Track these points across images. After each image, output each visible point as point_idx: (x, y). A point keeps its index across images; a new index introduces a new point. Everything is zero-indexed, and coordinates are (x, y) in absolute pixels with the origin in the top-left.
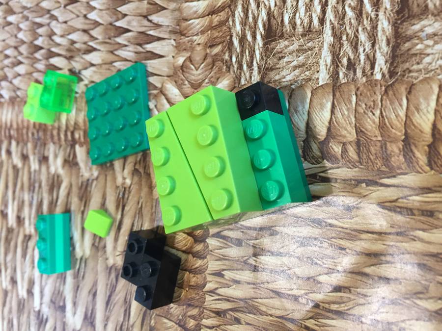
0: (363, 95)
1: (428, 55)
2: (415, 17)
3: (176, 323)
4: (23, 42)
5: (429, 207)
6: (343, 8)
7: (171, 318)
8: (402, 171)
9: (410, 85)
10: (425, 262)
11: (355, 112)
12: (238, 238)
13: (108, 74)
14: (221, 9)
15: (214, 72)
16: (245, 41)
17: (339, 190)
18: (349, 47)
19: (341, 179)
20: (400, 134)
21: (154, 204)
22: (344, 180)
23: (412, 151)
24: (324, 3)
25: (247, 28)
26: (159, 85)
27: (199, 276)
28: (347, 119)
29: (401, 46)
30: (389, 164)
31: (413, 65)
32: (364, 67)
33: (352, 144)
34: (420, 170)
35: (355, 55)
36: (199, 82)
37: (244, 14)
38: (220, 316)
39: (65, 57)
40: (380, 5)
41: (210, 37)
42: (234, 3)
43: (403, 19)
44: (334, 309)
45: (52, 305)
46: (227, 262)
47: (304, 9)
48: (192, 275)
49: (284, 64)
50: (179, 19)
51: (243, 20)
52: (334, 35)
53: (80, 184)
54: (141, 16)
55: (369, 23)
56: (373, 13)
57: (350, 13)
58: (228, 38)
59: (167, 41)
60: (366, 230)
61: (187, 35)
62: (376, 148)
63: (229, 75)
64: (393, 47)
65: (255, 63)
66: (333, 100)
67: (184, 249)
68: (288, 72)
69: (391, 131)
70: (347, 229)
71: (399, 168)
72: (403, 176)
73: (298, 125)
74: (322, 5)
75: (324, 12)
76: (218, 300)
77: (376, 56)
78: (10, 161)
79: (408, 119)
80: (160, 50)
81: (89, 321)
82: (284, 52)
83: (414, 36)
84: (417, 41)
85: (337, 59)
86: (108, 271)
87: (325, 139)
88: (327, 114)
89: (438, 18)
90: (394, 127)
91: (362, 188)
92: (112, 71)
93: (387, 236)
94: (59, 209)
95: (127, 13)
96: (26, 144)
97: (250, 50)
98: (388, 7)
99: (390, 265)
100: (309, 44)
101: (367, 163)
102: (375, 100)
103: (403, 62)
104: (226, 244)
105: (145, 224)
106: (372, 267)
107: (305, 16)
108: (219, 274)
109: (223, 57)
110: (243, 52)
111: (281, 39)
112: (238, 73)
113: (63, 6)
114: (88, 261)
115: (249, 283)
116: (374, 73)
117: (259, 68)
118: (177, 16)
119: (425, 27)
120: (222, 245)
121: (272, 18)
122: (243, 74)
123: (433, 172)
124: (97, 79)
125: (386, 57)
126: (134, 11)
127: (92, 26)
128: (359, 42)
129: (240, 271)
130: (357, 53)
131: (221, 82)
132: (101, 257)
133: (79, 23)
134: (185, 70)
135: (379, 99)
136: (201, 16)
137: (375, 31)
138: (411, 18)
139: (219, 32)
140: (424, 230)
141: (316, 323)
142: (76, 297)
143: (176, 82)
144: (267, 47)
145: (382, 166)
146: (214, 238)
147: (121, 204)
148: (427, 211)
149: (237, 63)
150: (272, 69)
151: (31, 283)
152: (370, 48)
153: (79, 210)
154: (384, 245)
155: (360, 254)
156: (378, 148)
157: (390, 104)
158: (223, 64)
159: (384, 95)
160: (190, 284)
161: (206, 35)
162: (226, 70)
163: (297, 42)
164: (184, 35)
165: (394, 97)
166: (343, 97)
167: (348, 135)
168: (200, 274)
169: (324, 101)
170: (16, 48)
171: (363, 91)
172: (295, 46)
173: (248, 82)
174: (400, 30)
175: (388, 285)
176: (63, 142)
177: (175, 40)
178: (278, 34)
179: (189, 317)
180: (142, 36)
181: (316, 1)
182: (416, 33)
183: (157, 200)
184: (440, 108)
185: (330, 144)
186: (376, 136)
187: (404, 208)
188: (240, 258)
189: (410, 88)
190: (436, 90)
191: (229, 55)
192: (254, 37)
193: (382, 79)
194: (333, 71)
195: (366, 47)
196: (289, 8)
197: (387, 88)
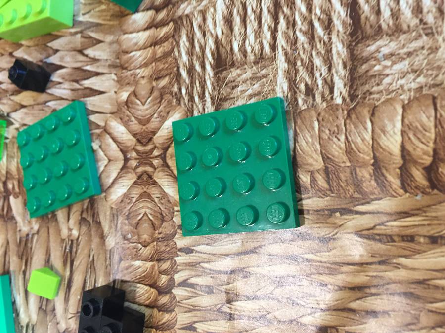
0: (326, 120)
1: (387, 75)
2: (369, 38)
5: (409, 232)
6: (294, 33)
8: (375, 197)
9: (373, 107)
10: (412, 290)
11: (319, 139)
12: (208, 284)
13: (42, 116)
14: (165, 40)
15: (163, 105)
16: (194, 71)
17: (312, 222)
18: (305, 73)
19: (313, 210)
20: (368, 158)
21: (108, 256)
22: (317, 211)
23: (383, 175)
24: (273, 29)
25: (195, 58)
26: (102, 124)
28: (311, 147)
29: (358, 69)
30: (361, 190)
31: (373, 87)
32: (323, 92)
33: (320, 173)
34: (394, 194)
35: (312, 81)
36: (147, 117)
37: (190, 43)
40: (333, 28)
41: (155, 69)
42: (177, 33)
43: (357, 41)
46: (198, 313)
47: (254, 35)
49: (239, 93)
50: (118, 51)
51: (190, 50)
52: (288, 60)
53: (18, 240)
54: (75, 50)
55: (323, 47)
56: (326, 37)
57: (302, 38)
58: (175, 69)
59: (108, 76)
60: (346, 262)
61: (129, 68)
62: (345, 174)
63: (180, 108)
64: (351, 70)
65: (207, 94)
66: (295, 128)
67: (147, 303)
69: (359, 156)
70: (325, 263)
71: (373, 194)
72: (377, 202)
74: (272, 31)
75: (274, 38)
77: (334, 80)
79: (375, 142)
80: (99, 86)
82: (236, 81)
83: (370, 58)
84: (374, 63)
85: (294, 86)
89: (393, 37)
90: (361, 151)
91: (336, 218)
92: (46, 111)
93: (369, 266)
95: (59, 48)
97: (200, 80)
98: (341, 29)
99: (376, 297)
100: (263, 72)
101: (338, 190)
102: (339, 125)
103: (362, 85)
104: (195, 293)
105: (99, 279)
106: (358, 302)
107: (255, 42)
108: (190, 327)
109: (172, 89)
110: (192, 83)
111: (233, 68)
112: (190, 105)
114: (36, 328)
116: (334, 97)
117: (211, 98)
118: (116, 49)
119: (381, 48)
120: (190, 295)
121: (221, 47)
122: (195, 106)
123: (408, 195)
124: (29, 121)
125: (344, 80)
126: (67, 46)
128: (315, 67)
129: (214, 322)
130: (313, 78)
131: (172, 116)
132: (51, 321)
133: (4, 63)
134: (130, 105)
135: (343, 124)
136: (143, 48)
137: (330, 55)
138: (365, 40)
139: (164, 64)
140: (406, 256)
143: (121, 119)
144: (219, 77)
145: (354, 192)
146: (180, 288)
147: (69, 258)
148: (407, 236)
149: (187, 95)
150: (226, 99)
152: (326, 72)
153: (20, 269)
154: (367, 276)
155: (343, 289)
156: (348, 174)
157: (355, 127)
158: (173, 96)
159: (347, 119)
161: (150, 67)
162: (176, 103)
163: (250, 70)
164: (126, 68)
165: (357, 120)
166: (305, 123)
167: (314, 163)
168: (169, 329)
171: (324, 116)
172: (248, 74)
174: (355, 52)
175: (376, 319)
177: (115, 74)
178: (229, 62)
180: (78, 72)
181: (265, 28)
182: (372, 54)
183: (111, 250)
184: (406, 129)
185: (297, 174)
186: (344, 162)
187: (383, 235)
188: (212, 307)
189: (373, 110)
190: (400, 111)
191: (178, 87)
192: (203, 67)
193: (343, 103)
194: (291, 97)
195: (323, 71)
196: (237, 35)
197: (349, 111)
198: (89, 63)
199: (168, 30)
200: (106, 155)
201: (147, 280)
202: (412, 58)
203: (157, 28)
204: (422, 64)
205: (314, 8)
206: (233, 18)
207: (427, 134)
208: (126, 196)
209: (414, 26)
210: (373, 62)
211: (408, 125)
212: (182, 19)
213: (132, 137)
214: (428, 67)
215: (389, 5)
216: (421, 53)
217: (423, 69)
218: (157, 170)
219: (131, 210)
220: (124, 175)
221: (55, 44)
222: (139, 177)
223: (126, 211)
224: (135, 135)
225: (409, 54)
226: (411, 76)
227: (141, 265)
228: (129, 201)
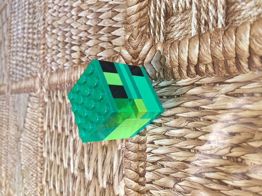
0: (213, 37)
1: (243, 10)
3: (134, 171)
4: (60, 42)
5: (251, 91)
7: (132, 169)
8: (236, 74)
9: (236, 28)
10: (252, 121)
11: (211, 47)
12: (160, 122)
14: (144, 7)
15: (143, 39)
16: (156, 21)
17: (205, 90)
18: (204, 14)
19: (206, 84)
20: (233, 55)
22: (208, 84)
23: (240, 63)
25: (156, 14)
26: (119, 51)
27: (143, 145)
28: (206, 52)
29: (229, 8)
30: (229, 71)
31: (236, 17)
32: (213, 23)
33: (210, 64)
34: (245, 72)
35: (208, 18)
36: (136, 46)
37: (155, 7)
38: (154, 165)
39: (78, 46)
41: (140, 22)
42: (149, 3)
44: (209, 153)
45: (79, 169)
46: (155, 136)
48: (140, 145)
49: (175, 29)
51: (154, 11)
52: (197, 9)
54: (109, 18)
58: (148, 21)
59: (121, 28)
60: (221, 109)
61: (130, 24)
63: (150, 40)
64: (226, 9)
65: (161, 31)
66: (199, 43)
68: (177, 33)
69: (229, 54)
70: (211, 109)
71: (234, 73)
72: (236, 77)
73: (184, 59)
76: (153, 156)
77: (218, 16)
78: (58, 101)
79: (237, 46)
80: (118, 34)
81: (95, 175)
82: (174, 23)
83: (235, 2)
85: (199, 22)
87: (197, 64)
88: (197, 51)
90: (230, 51)
91: (217, 86)
93: (231, 110)
95: (103, 18)
96: (64, 91)
97: (158, 25)
99: (234, 125)
100: (186, 16)
102: (220, 39)
103: (232, 17)
106: (225, 128)
107: (183, 2)
108: (152, 143)
109: (147, 31)
110: (155, 27)
111: (172, 16)
112: (154, 38)
113: (75, 21)
115: (166, 145)
116: (218, 25)
117: (163, 33)
118: (125, 15)
120: (152, 127)
121: (168, 7)
122: (156, 38)
123: (251, 72)
125: (223, 15)
126: (106, 17)
127: (88, 28)
128: (209, 10)
129: (162, 140)
130: (208, 16)
131: (146, 44)
133: (83, 28)
134: (130, 41)
135: (222, 38)
136: (136, 13)
137: (216, 3)
139: (144, 19)
140: (249, 104)
141: (200, 162)
142: (89, 164)
143: (126, 48)
144: (166, 22)
145: (226, 73)
148: (250, 93)
149: (153, 33)
150: (169, 33)
151: (69, 159)
152: (215, 13)
154: (230, 115)
156: (223, 64)
157: (227, 40)
158: (147, 34)
159: (224, 35)
160: (139, 150)
161: (138, 21)
162: (148, 37)
163: (180, 16)
164: (128, 24)
165: (228, 35)
166: (204, 40)
167: (208, 60)
169: (195, 44)
170: (57, 45)
171: (213, 35)
172: (179, 19)
173: (159, 41)
177: (124, 27)
178: (171, 14)
179: (140, 167)
180: (110, 28)
184: (252, 37)
185: (200, 66)
186: (221, 58)
187: (238, 94)
188: (162, 133)
190: (249, 28)
191: (149, 29)
192: (160, 18)
193: (222, 27)
194: (198, 28)
195: (213, 12)
197: (225, 31)
198: (114, 23)
199: (145, 2)
203: (141, 2)
207: (261, 38)
210: (237, 4)
211: (253, 35)
213: (130, 56)
217: (261, 4)
221: (101, 17)
224: (131, 55)
226: (255, 9)
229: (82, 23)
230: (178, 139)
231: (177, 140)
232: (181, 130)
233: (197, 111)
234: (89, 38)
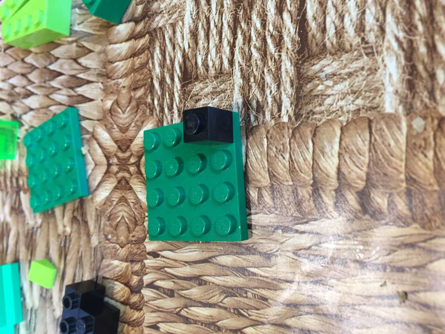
0: (273, 138)
1: (329, 96)
2: (315, 57)
6: (250, 49)
8: (314, 217)
9: (314, 128)
11: (267, 156)
12: (170, 288)
13: (45, 119)
14: (142, 51)
15: (139, 115)
16: (164, 83)
17: (258, 237)
18: (257, 89)
19: (259, 226)
20: (309, 179)
21: (93, 253)
22: (265, 227)
23: (321, 197)
24: (232, 44)
25: (166, 70)
26: (91, 130)
27: (137, 329)
28: (260, 163)
29: (304, 88)
30: (301, 210)
31: (315, 107)
32: (272, 110)
33: (267, 189)
34: (329, 216)
35: (263, 98)
36: (126, 125)
37: (162, 55)
39: (8, 102)
40: (283, 46)
41: (134, 80)
42: (152, 45)
43: (303, 59)
46: (162, 314)
47: (215, 50)
48: (130, 328)
50: (105, 61)
51: (162, 63)
52: (243, 77)
53: (26, 232)
54: (71, 59)
55: (273, 64)
56: (276, 54)
57: (256, 55)
58: (149, 80)
59: (96, 84)
60: (285, 279)
61: (113, 78)
62: (288, 192)
63: (152, 119)
64: (297, 88)
65: (175, 106)
66: (247, 143)
67: (122, 300)
69: (300, 175)
70: (267, 278)
71: (310, 214)
72: (315, 222)
74: (230, 47)
75: (232, 53)
77: (282, 98)
79: (315, 163)
80: (89, 93)
82: (200, 94)
83: (315, 77)
84: (318, 82)
85: (247, 102)
86: (56, 323)
89: (335, 57)
90: (303, 171)
91: (278, 234)
92: (49, 116)
93: (304, 285)
94: (9, 258)
95: (59, 56)
97: (170, 92)
98: (290, 47)
100: (222, 87)
101: (281, 208)
102: (284, 143)
103: (306, 104)
104: (159, 295)
105: (85, 273)
107: (216, 57)
108: (155, 327)
110: (163, 94)
111: (197, 81)
112: (161, 116)
113: (3, 50)
114: (37, 313)
116: (282, 115)
117: (178, 111)
118: (103, 59)
119: (324, 67)
120: (156, 296)
121: (187, 60)
122: (165, 118)
123: (341, 219)
124: (36, 123)
125: (291, 99)
126: (65, 55)
127: (29, 70)
128: (266, 84)
129: (174, 323)
130: (264, 95)
131: (145, 126)
132: (49, 307)
133: (17, 68)
134: (113, 113)
135: (288, 142)
136: (125, 58)
137: (279, 72)
138: (311, 58)
139: (141, 75)
140: (337, 279)
143: (106, 126)
144: (185, 89)
145: (295, 211)
146: (149, 289)
147: (63, 252)
149: (159, 106)
152: (275, 90)
153: (27, 258)
154: (301, 295)
155: (281, 304)
156: (290, 193)
157: (298, 147)
158: (147, 107)
159: (291, 138)
161: (130, 77)
162: (150, 113)
163: (211, 84)
164: (110, 78)
165: (301, 140)
166: (256, 140)
167: (262, 180)
168: (138, 326)
171: (272, 134)
172: (209, 89)
174: (301, 70)
176: (9, 189)
177: (102, 83)
178: (194, 76)
180: (73, 79)
181: (225, 43)
182: (316, 73)
183: (95, 248)
184: (343, 152)
185: (247, 189)
186: (287, 181)
188: (173, 310)
189: (315, 131)
190: (338, 132)
191: (151, 98)
192: (172, 80)
193: (289, 121)
194: (244, 113)
195: (272, 89)
196: (201, 49)
197: (294, 130)
198: (82, 71)
199: (144, 42)
200: (93, 159)
201: (122, 278)
202: (352, 79)
203: (136, 39)
204: (361, 85)
205: (267, 23)
206: (199, 33)
207: (362, 158)
208: (108, 199)
209: (356, 45)
211: (345, 148)
212: (156, 32)
213: (114, 144)
214: (366, 89)
215: (334, 22)
216: (361, 74)
217: (362, 90)
218: (133, 177)
219: (112, 212)
220: (107, 179)
221: (56, 52)
222: (119, 182)
223: (107, 213)
224: (116, 142)
225: (350, 75)
226: (351, 98)
227: (119, 264)
228: (110, 204)
229: (15, 57)
230: (205, 326)
231: (203, 329)
232: (211, 309)
233: (241, 277)
234: (30, 91)
